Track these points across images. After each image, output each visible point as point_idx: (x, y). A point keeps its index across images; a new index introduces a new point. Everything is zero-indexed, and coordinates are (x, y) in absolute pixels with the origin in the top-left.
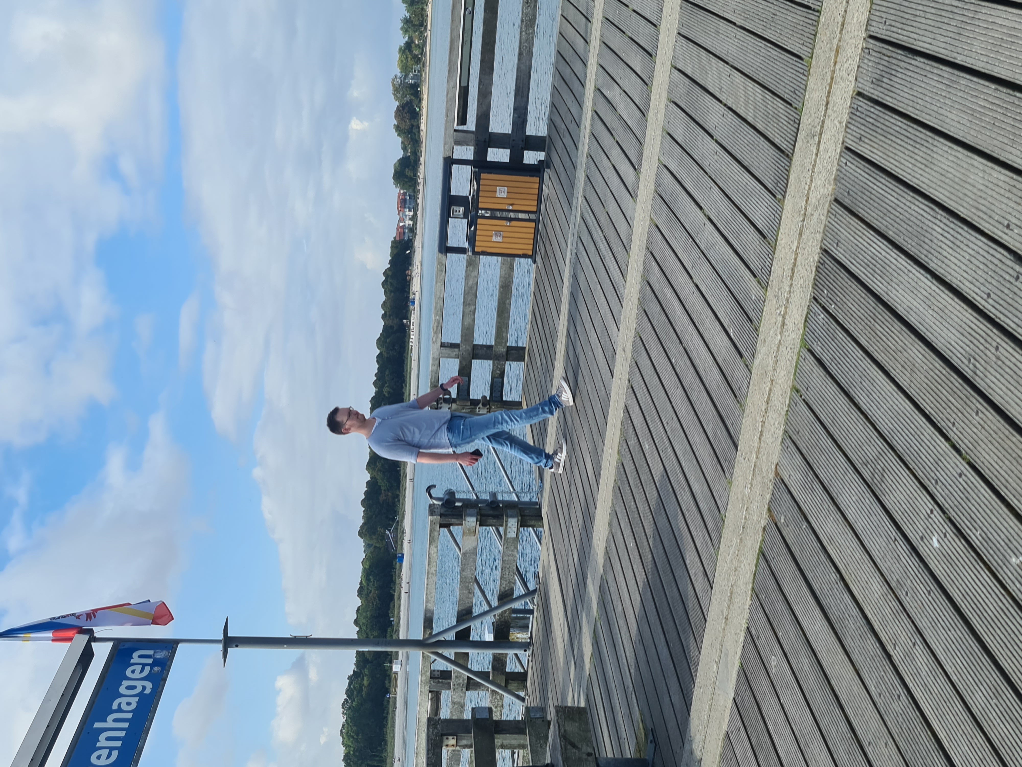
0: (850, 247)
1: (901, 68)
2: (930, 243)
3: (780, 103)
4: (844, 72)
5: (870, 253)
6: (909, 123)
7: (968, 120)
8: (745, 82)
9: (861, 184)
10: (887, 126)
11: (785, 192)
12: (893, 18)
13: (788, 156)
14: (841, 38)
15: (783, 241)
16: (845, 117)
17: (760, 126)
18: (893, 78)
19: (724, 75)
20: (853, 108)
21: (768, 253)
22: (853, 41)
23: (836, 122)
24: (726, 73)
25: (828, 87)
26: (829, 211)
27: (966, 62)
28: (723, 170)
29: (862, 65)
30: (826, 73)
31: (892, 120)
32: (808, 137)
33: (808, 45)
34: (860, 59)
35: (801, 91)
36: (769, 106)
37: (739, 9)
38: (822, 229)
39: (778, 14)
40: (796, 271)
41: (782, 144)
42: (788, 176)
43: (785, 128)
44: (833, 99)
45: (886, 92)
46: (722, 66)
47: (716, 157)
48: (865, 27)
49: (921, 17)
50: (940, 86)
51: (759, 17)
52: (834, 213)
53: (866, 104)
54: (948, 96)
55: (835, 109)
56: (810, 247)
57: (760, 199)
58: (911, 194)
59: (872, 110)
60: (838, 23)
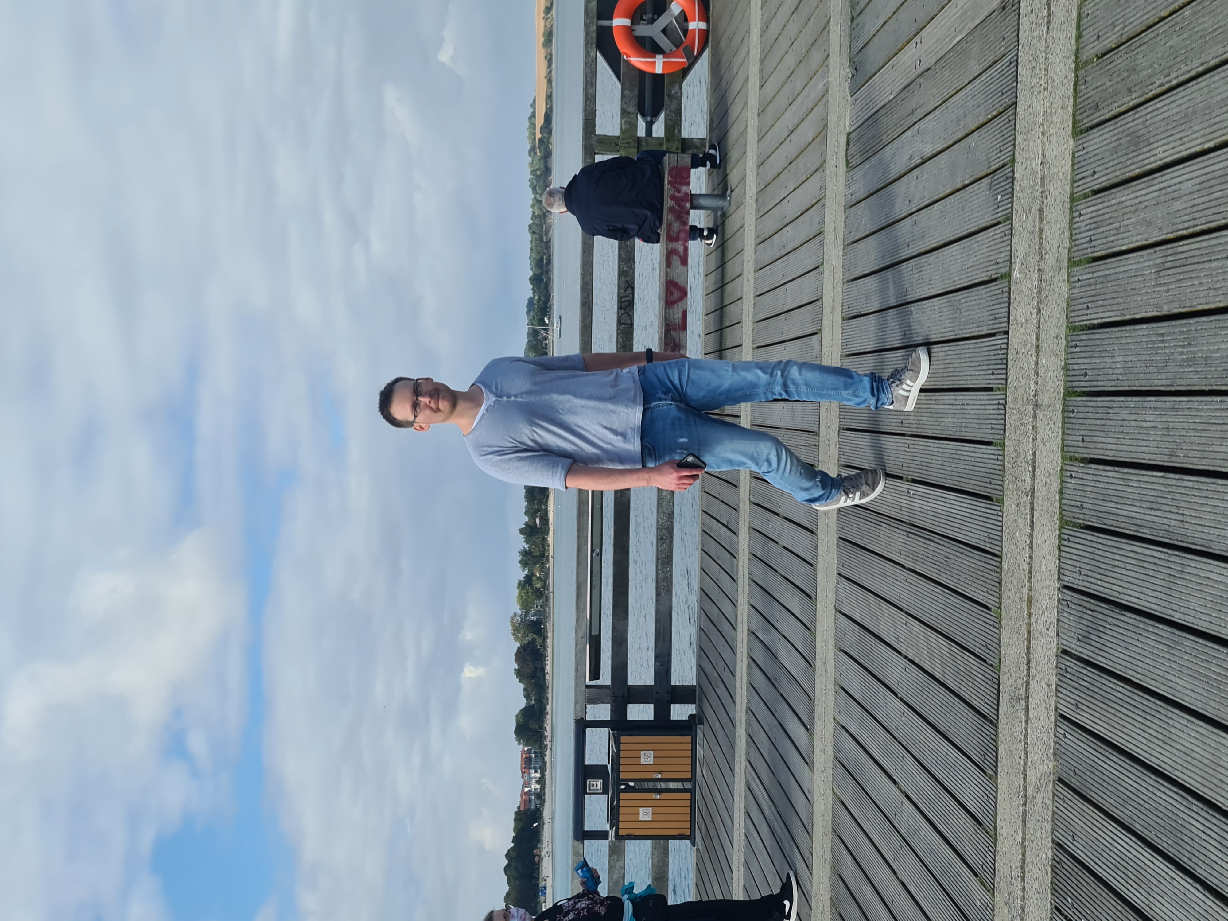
0: (1090, 843)
1: (1110, 624)
2: (1190, 842)
3: (972, 659)
4: (1042, 626)
5: (1116, 851)
6: (1132, 689)
7: (1203, 688)
8: (926, 632)
9: (1088, 761)
10: (1106, 691)
11: (996, 767)
12: (1088, 567)
13: (991, 722)
14: (1031, 586)
15: (1004, 830)
16: (1053, 679)
17: (952, 685)
18: (1101, 635)
19: (899, 623)
20: (1060, 668)
21: (987, 845)
22: (1045, 591)
23: (1043, 684)
24: (901, 620)
25: (1026, 642)
26: (1054, 794)
27: (1185, 621)
28: (915, 735)
29: (1061, 618)
30: (1021, 626)
31: (1111, 685)
32: (1012, 701)
33: (993, 593)
34: (1058, 612)
35: (994, 645)
36: (958, 662)
37: (906, 550)
38: (1051, 817)
39: (952, 557)
40: (1026, 869)
41: (982, 707)
42: (997, 748)
43: (982, 688)
44: (1034, 657)
45: (1097, 651)
46: (895, 613)
47: (904, 719)
48: (1057, 577)
49: (1120, 567)
50: (1161, 647)
51: (931, 560)
52: (1062, 797)
53: (1075, 664)
54: (1172, 659)
55: (1039, 668)
56: (1040, 839)
57: (966, 774)
58: (1153, 777)
59: (1084, 672)
60: (1024, 571)
